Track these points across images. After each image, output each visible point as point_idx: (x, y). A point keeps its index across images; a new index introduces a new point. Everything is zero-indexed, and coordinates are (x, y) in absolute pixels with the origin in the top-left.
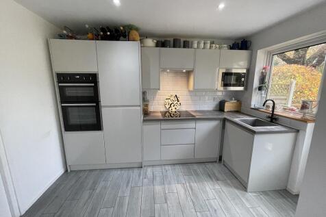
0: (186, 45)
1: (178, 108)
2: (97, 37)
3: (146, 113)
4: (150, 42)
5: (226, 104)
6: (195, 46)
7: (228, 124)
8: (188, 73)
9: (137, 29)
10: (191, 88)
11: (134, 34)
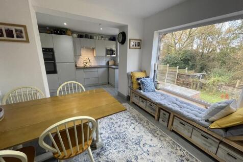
0: (91, 37)
1: (90, 64)
2: (52, 33)
3: (76, 66)
4: (75, 35)
5: (110, 62)
6: (95, 38)
7: (110, 69)
8: (93, 49)
9: (70, 30)
10: (95, 55)
11: (69, 32)
